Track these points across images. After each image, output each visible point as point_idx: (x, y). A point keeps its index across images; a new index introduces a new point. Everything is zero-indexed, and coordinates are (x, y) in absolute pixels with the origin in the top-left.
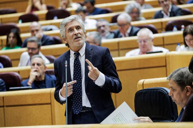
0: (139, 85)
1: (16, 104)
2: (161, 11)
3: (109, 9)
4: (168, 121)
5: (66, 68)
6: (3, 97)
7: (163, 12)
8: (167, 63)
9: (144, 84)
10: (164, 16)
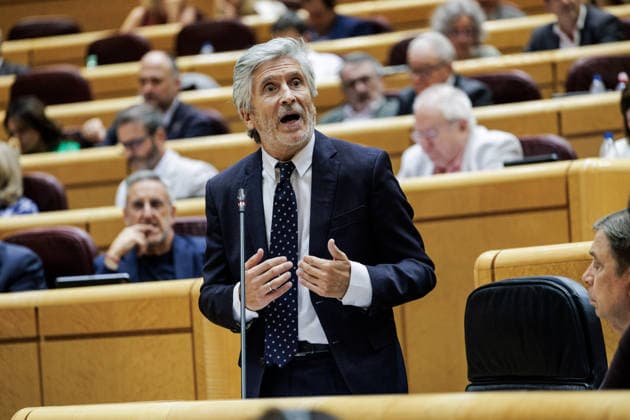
0: (480, 270)
1: (79, 330)
2: (550, 27)
3: (381, 20)
4: (574, 387)
5: (242, 215)
6: (36, 309)
7: (557, 30)
8: (571, 197)
9: (496, 266)
10: (562, 45)
